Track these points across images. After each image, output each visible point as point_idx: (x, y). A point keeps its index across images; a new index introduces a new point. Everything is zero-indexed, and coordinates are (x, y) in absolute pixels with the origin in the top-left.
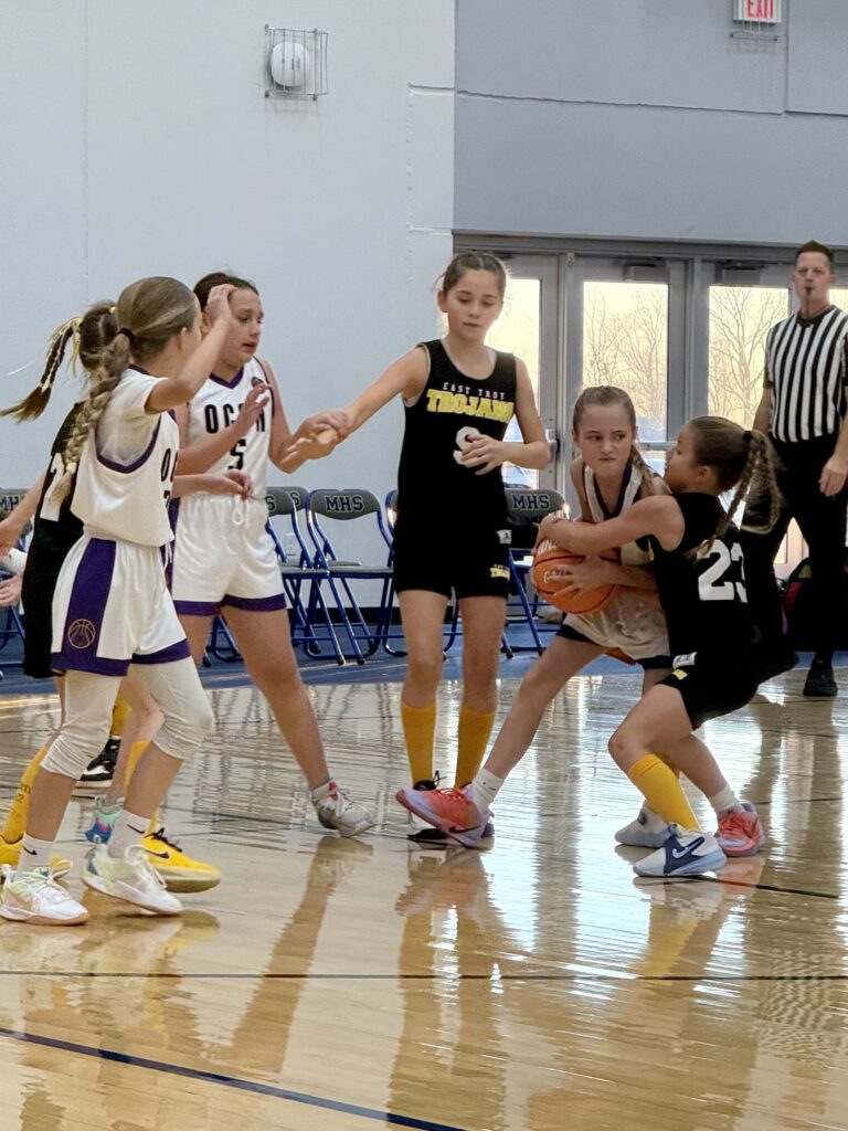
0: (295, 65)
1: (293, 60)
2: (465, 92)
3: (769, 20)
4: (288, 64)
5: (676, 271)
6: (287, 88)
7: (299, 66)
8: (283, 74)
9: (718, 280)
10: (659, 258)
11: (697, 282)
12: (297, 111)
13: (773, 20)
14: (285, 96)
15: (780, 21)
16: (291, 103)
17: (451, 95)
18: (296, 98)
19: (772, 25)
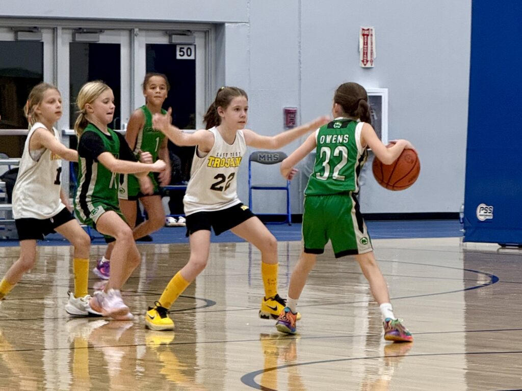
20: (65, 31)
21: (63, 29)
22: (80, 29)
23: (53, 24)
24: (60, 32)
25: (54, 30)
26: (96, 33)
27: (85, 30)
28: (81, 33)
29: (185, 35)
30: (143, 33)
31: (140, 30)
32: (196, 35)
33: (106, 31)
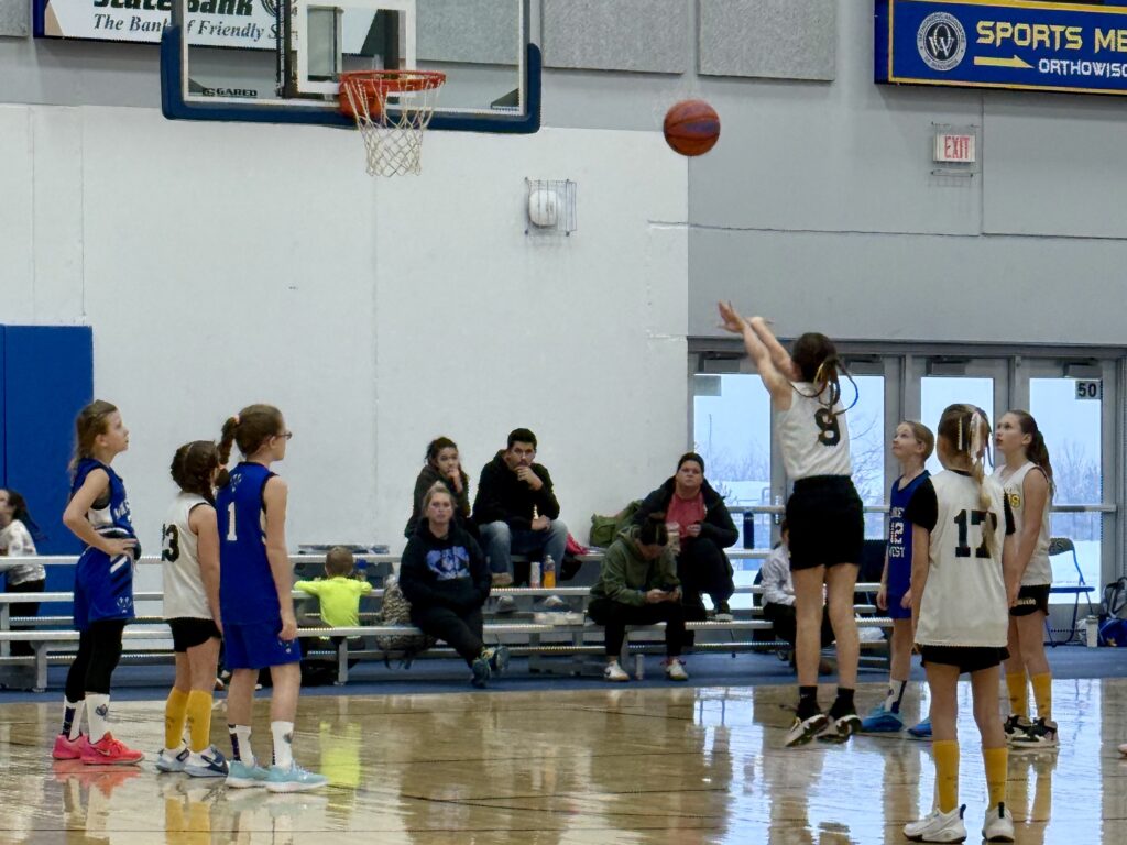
0: (549, 208)
1: (547, 205)
2: (696, 225)
3: (964, 159)
4: (543, 207)
5: (890, 366)
6: (543, 227)
7: (552, 209)
8: (539, 215)
9: (928, 373)
10: (874, 356)
11: (909, 375)
12: (551, 245)
13: (968, 160)
14: (542, 234)
15: (973, 160)
16: (547, 238)
17: (685, 228)
18: (550, 235)
19: (967, 164)
20: (916, 360)
21: (914, 357)
22: (938, 357)
23: (898, 351)
24: (909, 361)
25: (901, 359)
26: (960, 362)
27: (945, 359)
28: (939, 363)
29: (1087, 364)
30: (1027, 363)
31: (1024, 358)
32: (1103, 365)
33: (975, 361)
